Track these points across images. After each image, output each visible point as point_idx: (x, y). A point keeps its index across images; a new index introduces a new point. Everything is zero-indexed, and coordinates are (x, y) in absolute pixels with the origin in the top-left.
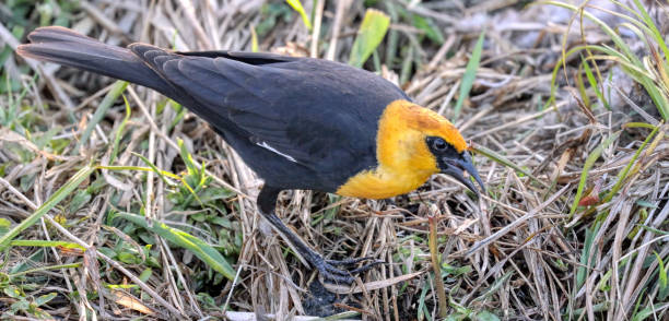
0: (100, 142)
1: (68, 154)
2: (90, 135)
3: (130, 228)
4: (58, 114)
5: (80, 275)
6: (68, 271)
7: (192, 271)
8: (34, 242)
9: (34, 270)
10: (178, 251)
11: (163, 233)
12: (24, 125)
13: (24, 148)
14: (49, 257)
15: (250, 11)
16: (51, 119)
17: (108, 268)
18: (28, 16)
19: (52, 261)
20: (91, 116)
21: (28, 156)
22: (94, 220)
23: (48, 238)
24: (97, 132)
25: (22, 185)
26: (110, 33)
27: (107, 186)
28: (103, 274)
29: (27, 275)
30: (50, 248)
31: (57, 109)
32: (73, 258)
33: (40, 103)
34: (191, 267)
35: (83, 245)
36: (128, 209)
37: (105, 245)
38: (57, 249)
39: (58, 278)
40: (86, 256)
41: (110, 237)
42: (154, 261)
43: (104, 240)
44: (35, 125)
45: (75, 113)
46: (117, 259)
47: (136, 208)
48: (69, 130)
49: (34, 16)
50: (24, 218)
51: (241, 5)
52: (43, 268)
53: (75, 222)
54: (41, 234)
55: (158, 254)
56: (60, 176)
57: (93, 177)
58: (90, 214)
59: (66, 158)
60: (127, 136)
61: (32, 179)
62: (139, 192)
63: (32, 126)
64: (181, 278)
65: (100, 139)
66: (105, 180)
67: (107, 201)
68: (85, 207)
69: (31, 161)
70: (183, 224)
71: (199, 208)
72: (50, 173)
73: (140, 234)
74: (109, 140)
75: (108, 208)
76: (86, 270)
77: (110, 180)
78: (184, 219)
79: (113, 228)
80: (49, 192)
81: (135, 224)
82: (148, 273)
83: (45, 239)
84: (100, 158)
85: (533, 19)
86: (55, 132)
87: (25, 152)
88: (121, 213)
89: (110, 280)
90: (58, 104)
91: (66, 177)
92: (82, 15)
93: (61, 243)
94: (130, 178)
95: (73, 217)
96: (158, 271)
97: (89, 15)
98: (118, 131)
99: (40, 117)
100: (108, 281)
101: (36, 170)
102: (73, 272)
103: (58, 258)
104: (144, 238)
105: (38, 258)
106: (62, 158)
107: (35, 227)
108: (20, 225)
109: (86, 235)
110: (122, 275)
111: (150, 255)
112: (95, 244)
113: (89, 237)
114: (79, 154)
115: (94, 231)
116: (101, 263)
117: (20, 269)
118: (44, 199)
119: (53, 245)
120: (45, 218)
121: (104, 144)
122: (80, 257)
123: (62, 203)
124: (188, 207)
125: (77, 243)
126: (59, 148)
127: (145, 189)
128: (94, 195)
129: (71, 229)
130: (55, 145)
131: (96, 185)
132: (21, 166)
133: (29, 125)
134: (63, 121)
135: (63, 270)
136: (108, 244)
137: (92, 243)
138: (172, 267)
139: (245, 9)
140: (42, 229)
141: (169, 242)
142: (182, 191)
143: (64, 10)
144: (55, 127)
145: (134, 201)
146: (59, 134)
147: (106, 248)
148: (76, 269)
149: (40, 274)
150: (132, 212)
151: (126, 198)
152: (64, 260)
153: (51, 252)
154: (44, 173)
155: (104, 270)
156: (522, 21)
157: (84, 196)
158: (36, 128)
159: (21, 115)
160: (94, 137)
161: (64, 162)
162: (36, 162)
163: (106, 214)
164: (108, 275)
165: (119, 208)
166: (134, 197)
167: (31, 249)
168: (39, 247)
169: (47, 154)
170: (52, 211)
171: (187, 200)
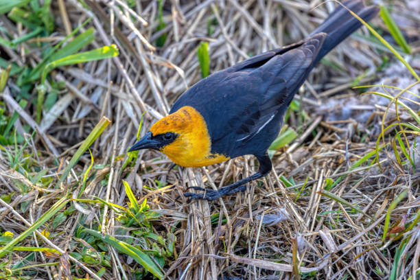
0: (74, 180)
1: (53, 187)
2: (68, 175)
3: (92, 240)
4: (48, 159)
5: (58, 271)
6: (50, 268)
7: (132, 270)
8: (28, 248)
9: (28, 267)
10: (123, 256)
11: (114, 244)
12: (25, 167)
13: (24, 183)
14: (38, 258)
15: (178, 92)
16: (42, 163)
17: (77, 266)
18: (30, 92)
19: (40, 261)
20: (68, 163)
21: (27, 190)
22: (68, 233)
24: (71, 173)
25: (22, 208)
26: (84, 104)
27: (76, 211)
28: (73, 270)
29: (24, 270)
30: (38, 252)
31: (48, 156)
32: (53, 260)
33: (36, 152)
34: (132, 267)
35: (60, 250)
36: (91, 226)
37: (75, 251)
38: (43, 253)
39: (44, 273)
40: (61, 258)
41: (79, 245)
42: (107, 263)
43: (74, 247)
44: (32, 167)
45: (58, 159)
46: (83, 260)
47: (96, 226)
48: (54, 171)
49: (34, 91)
50: (23, 231)
51: (172, 89)
52: (34, 266)
53: (55, 235)
54: (33, 243)
55: (110, 258)
56: (47, 202)
57: (69, 204)
58: (66, 229)
59: (51, 191)
60: (92, 177)
61: (29, 204)
62: (98, 215)
63: (30, 167)
64: (124, 274)
65: (74, 178)
66: (74, 207)
67: (77, 221)
68: (62, 225)
69: (28, 192)
70: (127, 236)
71: (138, 226)
72: (40, 201)
73: (98, 244)
74: (80, 179)
75: (77, 226)
76: (62, 268)
77: (77, 206)
78: (128, 233)
79: (81, 240)
80: (39, 213)
81: (95, 237)
82: (103, 271)
83: (36, 246)
84: (73, 191)
85: (366, 103)
86: (45, 172)
87: (24, 186)
88: (86, 229)
89: (78, 274)
90: (48, 152)
91: (51, 203)
92: (66, 90)
93: (46, 249)
94: (93, 206)
95: (55, 231)
96: (110, 269)
97: (70, 91)
98: (86, 173)
99: (35, 161)
100: (76, 275)
101: (32, 198)
102: (53, 268)
103: (44, 259)
104: (100, 246)
105: (31, 259)
106: (48, 191)
107: (29, 238)
108: (19, 237)
109: (62, 244)
110: (86, 272)
111: (104, 259)
112: (68, 250)
113: (64, 245)
114: (60, 188)
115: (68, 241)
116: (72, 263)
117: (20, 265)
118: (35, 218)
119: (41, 250)
120: (36, 232)
121: (76, 181)
122: (57, 259)
123: (48, 222)
124: (132, 225)
125: (56, 249)
126: (47, 183)
127: (102, 213)
128: (68, 216)
129: (52, 240)
130: (44, 181)
131: (70, 210)
132: (21, 196)
133: (28, 166)
134: (50, 164)
135: (47, 267)
136: (78, 248)
137: (66, 249)
138: (118, 266)
139: (175, 91)
140: (34, 239)
141: (117, 251)
142: (127, 215)
143: (53, 88)
144: (45, 169)
145: (95, 221)
146: (47, 174)
147: (76, 253)
148: (56, 267)
149: (32, 270)
150: (93, 229)
151: (90, 219)
152: (47, 260)
153: (39, 255)
154: (36, 200)
155: (74, 268)
156: (360, 104)
157: (62, 217)
158: (33, 169)
159: (23, 160)
160: (70, 177)
161: (49, 193)
162: (31, 193)
163: (76, 230)
164: (77, 272)
165: (85, 225)
166: (95, 218)
167: (27, 252)
168: (31, 252)
169: (39, 187)
170: (42, 228)
171: (131, 221)
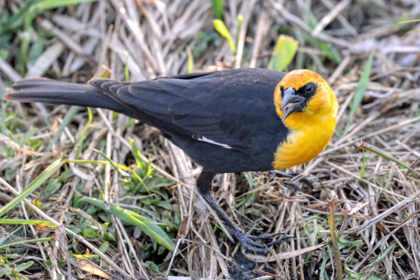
0: (68, 142)
1: (43, 151)
2: (60, 135)
3: (91, 210)
4: (35, 119)
5: (52, 247)
6: (43, 244)
7: (140, 244)
8: (15, 221)
9: (16, 243)
10: (130, 228)
11: (118, 214)
12: (8, 127)
13: (8, 146)
14: (27, 233)
15: (187, 37)
16: (29, 123)
17: (74, 241)
18: (11, 41)
19: (30, 236)
20: (61, 121)
21: (11, 153)
22: (64, 203)
23: (27, 218)
24: (66, 133)
25: (6, 175)
26: (77, 55)
27: (73, 177)
28: (70, 246)
29: (11, 247)
30: (28, 225)
31: (34, 115)
32: (47, 234)
33: (21, 110)
34: (140, 241)
35: (55, 223)
36: (90, 194)
37: (72, 223)
38: (34, 226)
39: (35, 250)
40: (56, 232)
41: (76, 217)
42: (111, 236)
43: (71, 219)
44: (17, 128)
45: (49, 118)
46: (81, 234)
47: (96, 193)
48: (43, 132)
49: (16, 41)
50: (8, 202)
51: (180, 32)
52: (23, 241)
53: (48, 205)
54: (22, 215)
55: (113, 231)
56: (37, 168)
57: (62, 169)
58: (60, 199)
59: (42, 154)
60: (90, 136)
61: (15, 171)
62: (99, 181)
63: (14, 129)
64: (132, 249)
65: (68, 138)
66: (71, 172)
67: (74, 189)
68: (56, 193)
69: (13, 156)
70: (134, 206)
71: (146, 193)
72: (28, 166)
73: (99, 214)
74: (75, 139)
75: (74, 193)
76: (57, 244)
77: (77, 171)
78: (135, 202)
79: (78, 210)
80: (27, 181)
81: (95, 207)
82: (106, 245)
83: (25, 218)
84: (68, 153)
85: (412, 44)
86: (33, 133)
87: (9, 150)
88: (85, 198)
89: (76, 251)
90: (35, 111)
91: (41, 169)
92: (54, 40)
93: (37, 222)
94: (92, 170)
95: (47, 201)
96: (114, 244)
97: (60, 40)
98: (82, 132)
99: (21, 121)
100: (74, 252)
101: (18, 163)
102: (46, 245)
103: (35, 233)
104: (102, 217)
105: (20, 233)
106: (38, 154)
107: (17, 209)
108: (5, 207)
109: (57, 215)
110: (85, 246)
111: (108, 231)
112: (64, 223)
113: (59, 217)
114: (51, 151)
115: (63, 212)
116: (69, 237)
117: (5, 242)
118: (24, 186)
119: (31, 223)
120: (24, 201)
121: (71, 143)
122: (52, 233)
123: (38, 190)
124: (138, 193)
125: (50, 221)
126: (36, 146)
127: (104, 178)
128: (63, 183)
129: (45, 210)
130: (33, 143)
131: (65, 175)
132: (6, 160)
133: (12, 127)
134: (39, 124)
135: (39, 243)
136: (75, 221)
137: (61, 222)
138: (125, 240)
139: (183, 36)
140: (22, 211)
141: (122, 221)
142: (133, 180)
143: (40, 36)
144: (32, 129)
145: (95, 188)
146: (35, 135)
147: (72, 226)
148: (49, 242)
149: (20, 246)
150: (93, 196)
151: (89, 185)
152: (39, 235)
153: (29, 229)
154: (23, 166)
155: (71, 243)
156: (404, 45)
157: (56, 184)
158: (18, 130)
159: (6, 120)
160: (63, 138)
161: (39, 157)
162: (18, 157)
163: (73, 199)
164: (75, 247)
165: (84, 194)
166: (95, 185)
167: (14, 226)
168: (19, 225)
169: (27, 151)
170: (30, 197)
171: (137, 187)
